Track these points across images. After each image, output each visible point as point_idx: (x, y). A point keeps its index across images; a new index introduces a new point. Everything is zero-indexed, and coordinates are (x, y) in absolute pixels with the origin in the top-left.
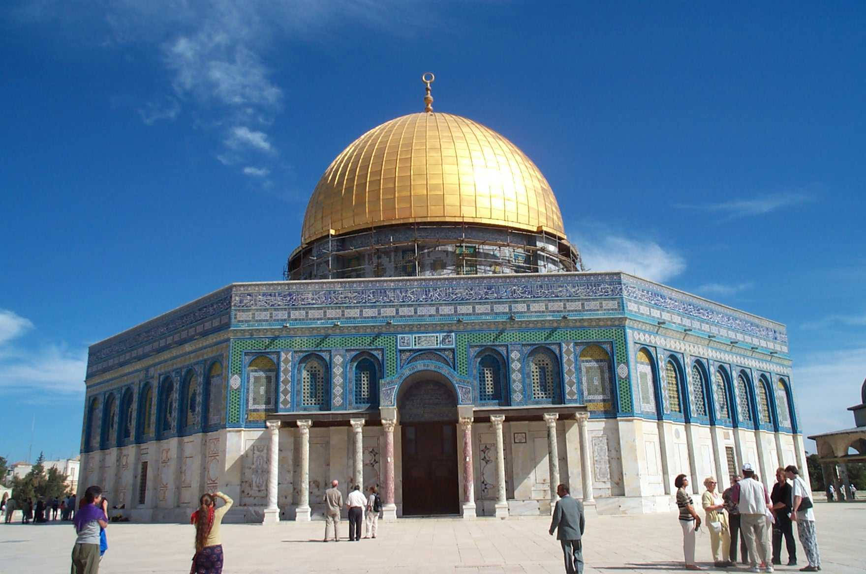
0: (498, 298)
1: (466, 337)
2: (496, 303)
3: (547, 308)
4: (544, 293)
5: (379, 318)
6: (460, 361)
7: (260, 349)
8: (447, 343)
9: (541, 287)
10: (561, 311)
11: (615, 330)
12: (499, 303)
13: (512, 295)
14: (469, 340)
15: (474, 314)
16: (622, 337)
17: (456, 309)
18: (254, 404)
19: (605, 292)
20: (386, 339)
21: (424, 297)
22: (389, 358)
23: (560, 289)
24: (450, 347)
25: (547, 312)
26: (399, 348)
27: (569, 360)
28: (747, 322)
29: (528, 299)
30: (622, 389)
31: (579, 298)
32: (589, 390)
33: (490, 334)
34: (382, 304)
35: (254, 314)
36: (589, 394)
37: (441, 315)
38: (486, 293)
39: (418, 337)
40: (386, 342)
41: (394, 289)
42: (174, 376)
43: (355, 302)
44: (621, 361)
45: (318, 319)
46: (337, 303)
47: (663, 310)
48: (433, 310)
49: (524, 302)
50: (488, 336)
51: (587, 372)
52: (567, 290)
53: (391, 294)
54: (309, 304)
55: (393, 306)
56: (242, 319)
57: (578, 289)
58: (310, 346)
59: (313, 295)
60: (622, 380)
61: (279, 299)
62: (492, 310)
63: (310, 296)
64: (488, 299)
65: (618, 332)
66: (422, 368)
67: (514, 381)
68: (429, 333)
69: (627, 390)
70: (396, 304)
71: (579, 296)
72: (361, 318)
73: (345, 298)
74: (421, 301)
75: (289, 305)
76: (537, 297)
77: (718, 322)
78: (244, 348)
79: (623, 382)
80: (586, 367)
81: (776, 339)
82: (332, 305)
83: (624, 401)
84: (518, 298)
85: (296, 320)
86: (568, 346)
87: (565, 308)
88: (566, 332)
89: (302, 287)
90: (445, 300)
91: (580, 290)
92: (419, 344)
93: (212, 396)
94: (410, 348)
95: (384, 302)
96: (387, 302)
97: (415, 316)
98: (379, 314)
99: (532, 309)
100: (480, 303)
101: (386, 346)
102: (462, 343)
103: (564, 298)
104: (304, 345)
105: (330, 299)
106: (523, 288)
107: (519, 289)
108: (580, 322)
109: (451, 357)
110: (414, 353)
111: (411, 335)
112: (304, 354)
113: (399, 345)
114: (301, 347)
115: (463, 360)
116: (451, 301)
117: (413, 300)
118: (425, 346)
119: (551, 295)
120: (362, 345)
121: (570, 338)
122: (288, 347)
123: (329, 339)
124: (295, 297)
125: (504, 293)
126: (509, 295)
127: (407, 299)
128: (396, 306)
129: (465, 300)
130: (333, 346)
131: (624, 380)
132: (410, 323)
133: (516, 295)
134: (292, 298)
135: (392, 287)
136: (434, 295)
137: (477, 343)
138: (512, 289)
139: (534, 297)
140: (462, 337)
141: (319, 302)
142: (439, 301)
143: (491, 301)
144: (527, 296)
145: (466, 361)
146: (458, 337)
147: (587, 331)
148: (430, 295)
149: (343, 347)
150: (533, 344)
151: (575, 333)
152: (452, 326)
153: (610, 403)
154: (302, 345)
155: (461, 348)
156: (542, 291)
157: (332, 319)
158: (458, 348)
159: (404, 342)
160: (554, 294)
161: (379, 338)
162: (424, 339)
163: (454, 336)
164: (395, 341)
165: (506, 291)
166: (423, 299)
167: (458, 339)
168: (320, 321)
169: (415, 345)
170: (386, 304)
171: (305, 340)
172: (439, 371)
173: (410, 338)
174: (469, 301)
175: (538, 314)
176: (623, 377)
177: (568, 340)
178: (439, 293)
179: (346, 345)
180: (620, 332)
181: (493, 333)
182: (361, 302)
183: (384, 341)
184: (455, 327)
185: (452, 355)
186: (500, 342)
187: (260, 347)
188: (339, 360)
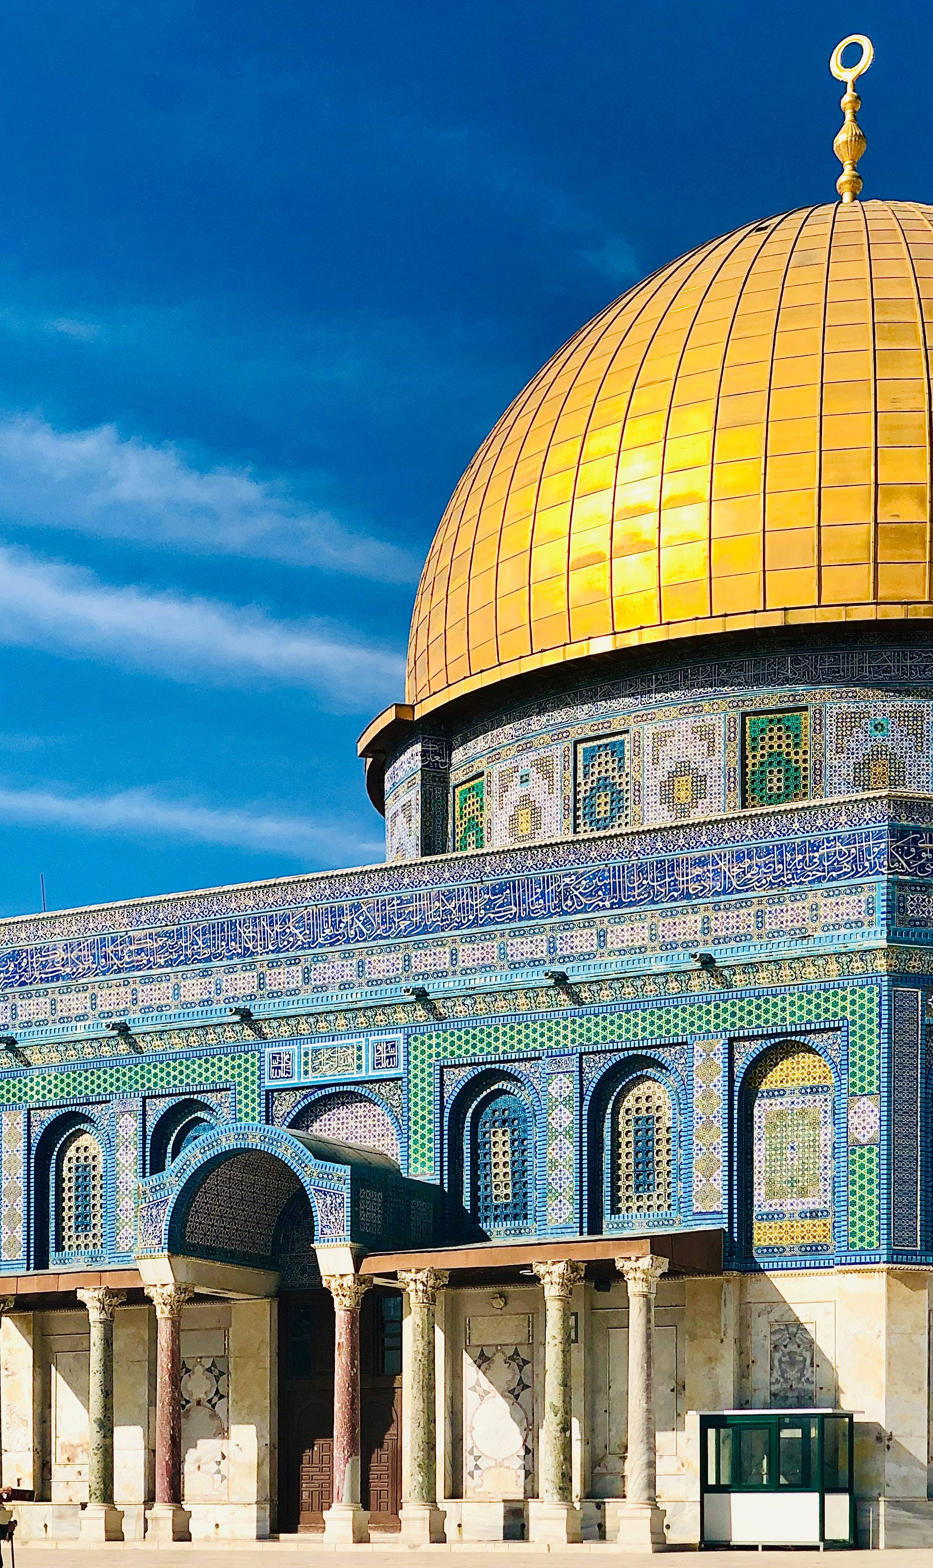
0: (521, 919)
1: (434, 1041)
2: (514, 932)
3: (653, 936)
4: (650, 888)
5: (218, 1001)
6: (416, 1114)
8: (385, 1063)
9: (643, 869)
10: (695, 942)
11: (852, 992)
12: (521, 932)
13: (561, 905)
14: (440, 1050)
15: (454, 972)
16: (870, 1010)
17: (407, 959)
19: (832, 868)
20: (236, 1063)
21: (327, 932)
22: (242, 1116)
23: (698, 871)
24: (393, 1072)
25: (652, 949)
26: (269, 1084)
27: (707, 1094)
29: (601, 913)
31: (749, 894)
32: (770, 1182)
33: (497, 1030)
34: (225, 961)
36: (771, 1194)
37: (370, 983)
38: (490, 906)
39: (315, 1051)
40: (236, 1071)
41: (254, 919)
44: (862, 1088)
45: (78, 1018)
46: (119, 970)
48: (348, 970)
49: (591, 923)
50: (489, 1035)
51: (772, 1125)
54: (57, 977)
55: (251, 966)
57: (750, 867)
58: (64, 1094)
59: (66, 950)
60: (859, 1150)
62: (503, 955)
63: (59, 954)
64: (493, 922)
65: (861, 996)
66: (235, 1144)
68: (339, 1035)
70: (259, 957)
71: (752, 889)
72: (177, 1006)
73: (139, 952)
74: (321, 945)
75: (16, 983)
76: (631, 904)
79: (862, 1155)
80: (767, 1114)
82: (108, 975)
84: (576, 912)
85: (29, 1023)
86: (709, 1048)
87: (706, 930)
88: (705, 1006)
89: (41, 933)
90: (382, 937)
91: (754, 870)
92: (314, 1069)
94: (294, 1081)
96: (238, 954)
97: (306, 991)
98: (219, 990)
99: (613, 942)
100: (471, 938)
101: (236, 1080)
102: (423, 1061)
103: (707, 900)
104: (50, 1091)
105: (103, 960)
106: (591, 881)
107: (580, 883)
108: (744, 972)
109: (394, 1103)
110: (306, 1096)
111: (295, 1047)
112: (54, 1114)
113: (266, 1076)
114: (44, 1096)
115: (423, 1108)
116: (395, 937)
117: (299, 943)
118: (328, 1073)
119: (670, 891)
120: (181, 1081)
121: (717, 1026)
122: (16, 1099)
123: (105, 1072)
124: (25, 960)
125: (537, 899)
126: (552, 904)
127: (286, 943)
128: (258, 965)
129: (431, 932)
130: (114, 1089)
131: (864, 1150)
132: (293, 1013)
133: (569, 903)
134: (20, 963)
135: (249, 912)
136: (352, 925)
137: (460, 1056)
138: (559, 886)
139: (621, 904)
140: (423, 1043)
141: (80, 970)
142: (364, 940)
143: (499, 927)
144: (601, 904)
145: (430, 1113)
146: (413, 1044)
147: (767, 1001)
148: (342, 925)
149: (137, 1090)
150: (610, 1051)
151: (731, 1009)
152: (395, 1012)
153: (829, 1220)
154: (46, 1092)
155: (420, 1076)
156: (645, 882)
157: (110, 1014)
158: (411, 1077)
159: (279, 1068)
160: (677, 891)
161: (220, 1060)
162: (327, 1056)
163: (402, 1041)
164: (257, 1064)
165: (543, 893)
166: (326, 940)
167: (411, 1049)
168: (83, 1023)
169: (306, 1073)
170: (236, 960)
171: (52, 1078)
172: (271, 1150)
173: (294, 1054)
174: (442, 934)
175: (627, 957)
176: (863, 1141)
177: (709, 1031)
178: (367, 917)
179: (143, 1085)
180: (868, 996)
181: (504, 1025)
182: (176, 960)
183: (233, 1068)
184: (402, 1015)
185: (396, 1097)
186: (519, 1050)
188: (128, 1126)
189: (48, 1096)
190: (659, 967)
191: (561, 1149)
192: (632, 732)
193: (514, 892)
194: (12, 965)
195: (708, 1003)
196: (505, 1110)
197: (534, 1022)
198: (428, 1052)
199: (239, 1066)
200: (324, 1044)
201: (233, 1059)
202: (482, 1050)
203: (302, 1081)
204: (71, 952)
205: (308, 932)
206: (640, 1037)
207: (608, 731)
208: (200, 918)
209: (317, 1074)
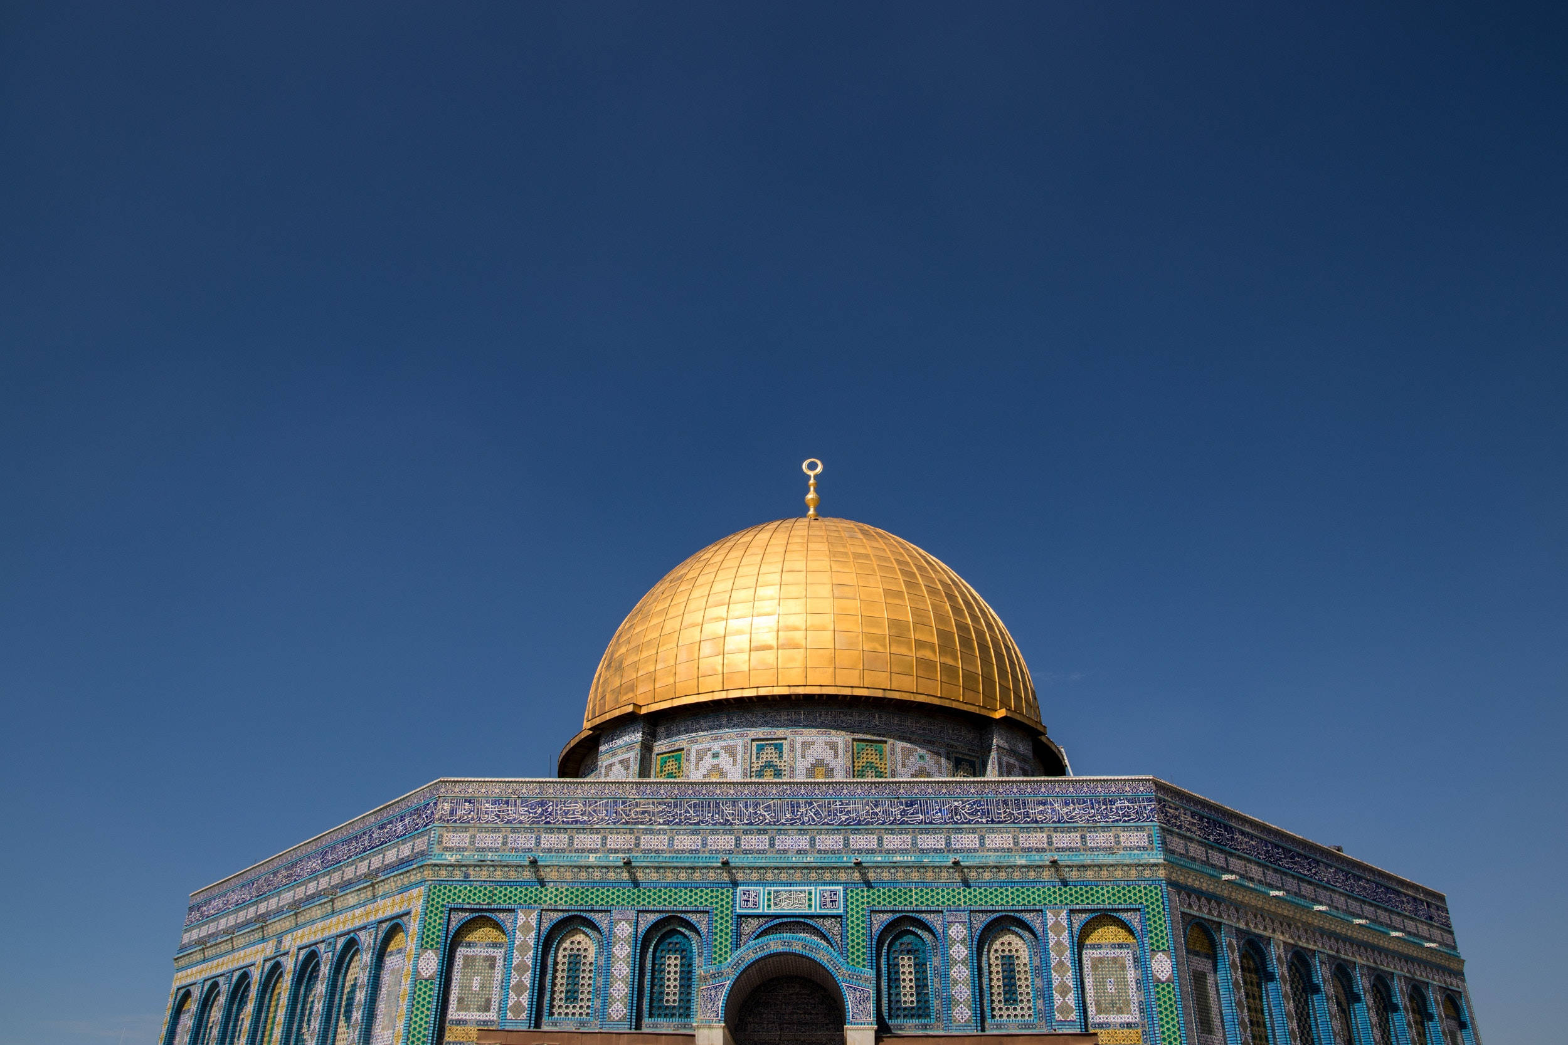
0: (926, 823)
1: (865, 894)
2: (921, 831)
3: (1016, 843)
4: (1011, 814)
5: (704, 852)
6: (853, 941)
7: (479, 903)
8: (829, 905)
9: (1005, 803)
10: (1044, 850)
11: (1145, 888)
12: (927, 832)
13: (952, 818)
14: (870, 900)
15: (881, 852)
16: (1157, 900)
17: (846, 840)
18: (458, 1009)
19: (1124, 815)
20: (714, 894)
21: (788, 816)
22: (718, 931)
23: (1041, 808)
24: (835, 912)
25: (1017, 851)
26: (739, 911)
27: (1059, 944)
28: (1378, 885)
29: (980, 826)
30: (1161, 1002)
31: (1075, 825)
32: (1098, 1004)
33: (911, 891)
34: (710, 827)
35: (473, 837)
36: (1099, 1011)
37: (820, 851)
38: (904, 813)
39: (775, 891)
40: (714, 900)
41: (734, 802)
42: (322, 951)
43: (661, 821)
44: (1158, 947)
45: (591, 851)
46: (627, 823)
47: (1231, 855)
48: (803, 842)
49: (974, 831)
50: (905, 893)
51: (1094, 967)
52: (1053, 810)
53: (727, 809)
54: (576, 822)
55: (730, 832)
56: (451, 845)
57: (1074, 809)
58: (573, 902)
59: (585, 805)
60: (1161, 986)
61: (522, 810)
62: (914, 844)
63: (579, 806)
64: (907, 823)
65: (1151, 891)
66: (780, 949)
67: (956, 982)
68: (796, 884)
69: (1171, 1005)
70: (737, 827)
71: (1076, 822)
72: (670, 852)
73: (643, 813)
74: (783, 824)
75: (538, 822)
76: (999, 822)
77: (1328, 882)
78: (450, 900)
79: (1163, 989)
80: (1092, 959)
81: (1431, 918)
82: (617, 826)
83: (1166, 1026)
84: (963, 823)
85: (550, 850)
86: (1057, 915)
87: (1050, 843)
88: (1052, 889)
89: (565, 791)
90: (828, 824)
91: (1077, 811)
92: (776, 904)
93: (384, 991)
94: (760, 911)
95: (715, 824)
96: (720, 823)
97: (772, 852)
98: (705, 845)
99: (989, 844)
100: (892, 831)
101: (714, 906)
102: (857, 906)
103: (1048, 825)
104: (561, 899)
105: (615, 815)
106: (972, 806)
107: (965, 806)
108: (1079, 871)
109: (835, 932)
110: (766, 922)
111: (761, 888)
112: (560, 915)
113: (738, 905)
114: (556, 902)
115: (858, 938)
116: (838, 825)
117: (767, 821)
118: (786, 908)
119: (1024, 818)
120: (670, 903)
121: (1061, 901)
122: (532, 902)
123: (608, 890)
124: (551, 807)
125: (937, 813)
126: (947, 818)
127: (757, 820)
128: (736, 831)
129: (864, 825)
130: (614, 903)
131: (1165, 986)
132: (761, 865)
133: (959, 817)
134: (547, 809)
135: (730, 797)
136: (806, 814)
137: (884, 905)
138: (951, 806)
139: (993, 821)
140: (857, 894)
141: (595, 819)
142: (816, 824)
143: (911, 826)
144: (980, 820)
145: (863, 941)
146: (850, 894)
147: (1092, 889)
148: (799, 813)
149: (634, 905)
150: (990, 911)
151: (1069, 892)
152: (839, 873)
153: (1140, 1030)
154: (558, 899)
155: (856, 916)
156: (1008, 810)
157: (616, 851)
158: (849, 916)
159: (748, 901)
160: (1029, 818)
161: (702, 891)
162: (785, 896)
163: (842, 892)
164: (731, 897)
165: (940, 809)
166: (787, 821)
167: (848, 897)
168: (595, 855)
169: (769, 906)
170: (718, 827)
171: (563, 890)
172: (812, 955)
173: (760, 893)
174: (871, 827)
175: (1000, 854)
176: (1164, 979)
177: (1056, 904)
178: (817, 810)
179: (639, 902)
180: (1155, 891)
181: (916, 888)
182: (672, 821)
183: (712, 897)
184: (844, 875)
185: (837, 929)
186: (927, 905)
187: (480, 900)
188: (624, 930)
189: (559, 902)
190: (1023, 862)
191: (960, 972)
192: (789, 739)
193: (921, 806)
194: (540, 809)
195: (1054, 887)
196: (908, 944)
197: (937, 888)
198: (861, 900)
199: (717, 897)
200: (783, 888)
201: (712, 891)
202: (900, 902)
203: (766, 911)
204: (589, 807)
205: (773, 815)
206: (1011, 904)
207: (774, 737)
208: (692, 797)
209: (777, 907)
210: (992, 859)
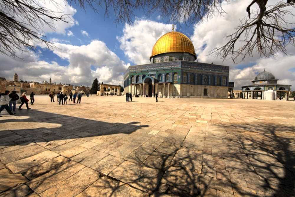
5: (146, 70)
15: (158, 69)
18: (132, 82)
19: (178, 64)
27: (171, 75)
35: (132, 70)
36: (175, 80)
44: (179, 75)
47: (191, 66)
48: (153, 68)
51: (174, 77)
61: (134, 68)
65: (180, 70)
66: (147, 77)
85: (136, 71)
87: (171, 67)
88: (171, 71)
89: (137, 66)
99: (167, 67)
108: (174, 69)
120: (144, 74)
123: (140, 73)
128: (148, 68)
132: (150, 70)
135: (148, 65)
145: (157, 76)
152: (155, 71)
153: (177, 82)
171: (137, 74)
176: (179, 78)
187: (132, 75)
188: (141, 76)
190: (169, 69)
191: (164, 78)
196: (161, 76)
197: (162, 71)
198: (157, 73)
200: (152, 72)
201: (147, 73)
202: (160, 73)
203: (150, 74)
206: (168, 72)
207: (162, 57)
208: (145, 66)
210: (167, 69)
